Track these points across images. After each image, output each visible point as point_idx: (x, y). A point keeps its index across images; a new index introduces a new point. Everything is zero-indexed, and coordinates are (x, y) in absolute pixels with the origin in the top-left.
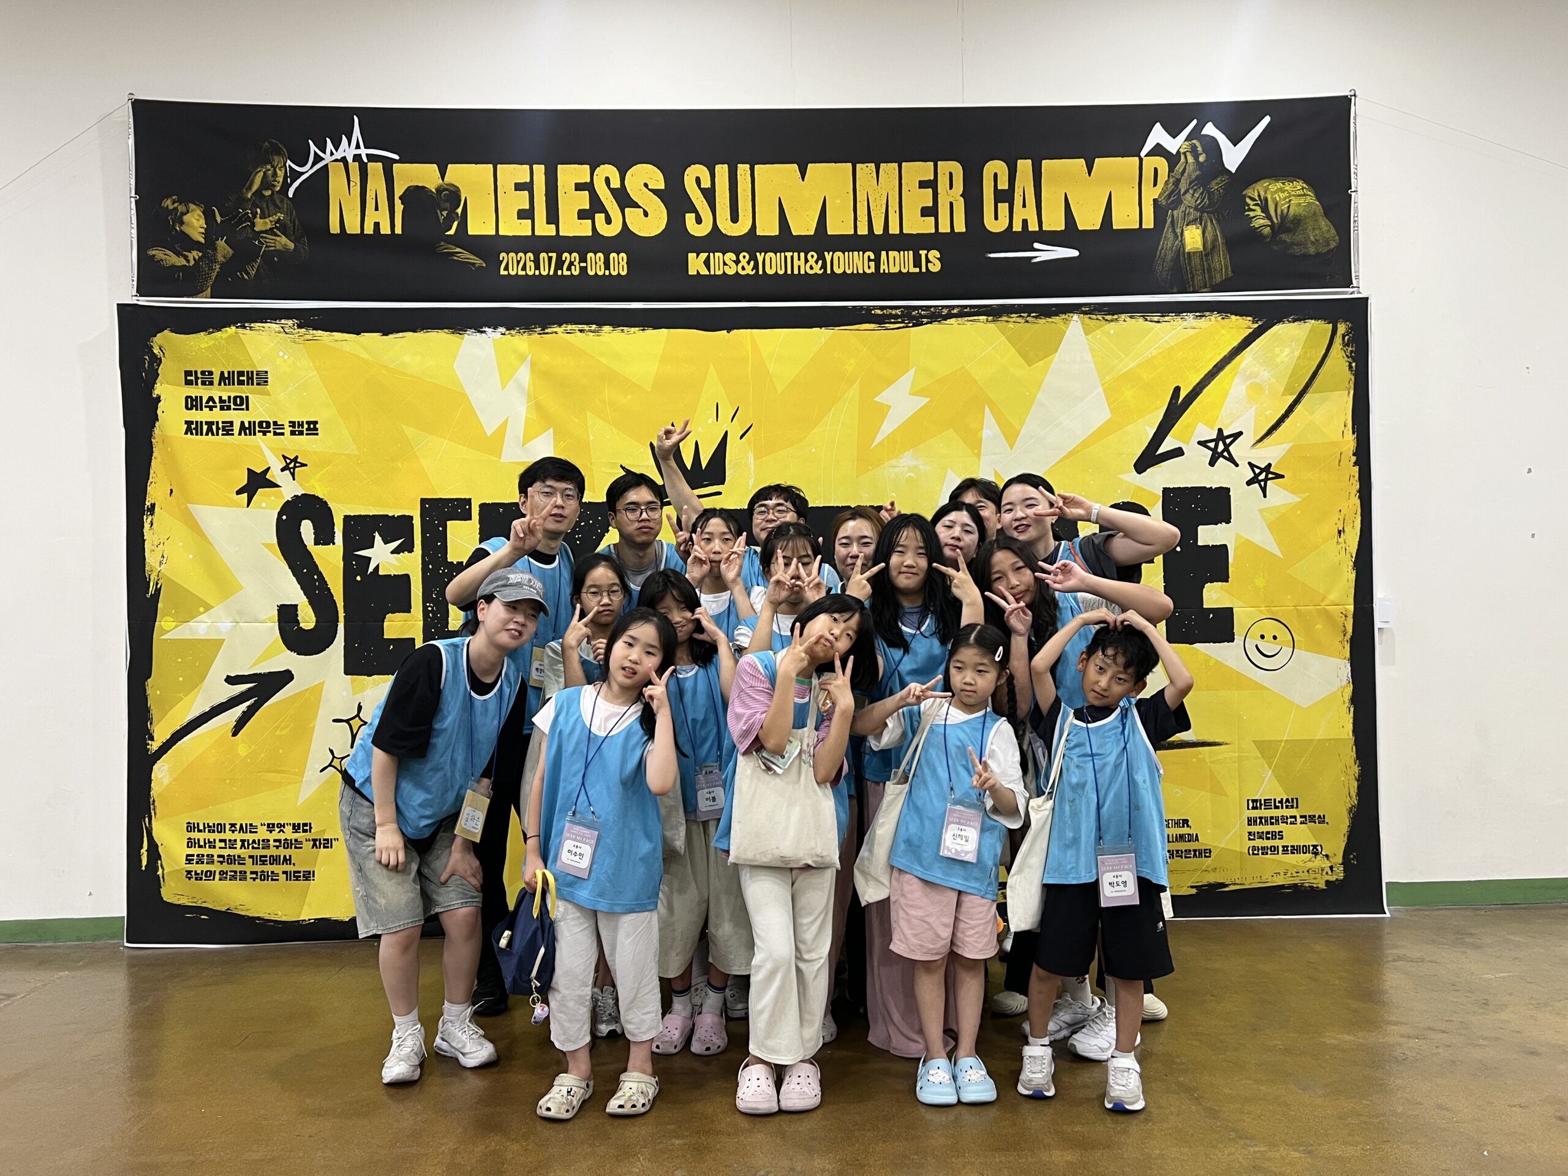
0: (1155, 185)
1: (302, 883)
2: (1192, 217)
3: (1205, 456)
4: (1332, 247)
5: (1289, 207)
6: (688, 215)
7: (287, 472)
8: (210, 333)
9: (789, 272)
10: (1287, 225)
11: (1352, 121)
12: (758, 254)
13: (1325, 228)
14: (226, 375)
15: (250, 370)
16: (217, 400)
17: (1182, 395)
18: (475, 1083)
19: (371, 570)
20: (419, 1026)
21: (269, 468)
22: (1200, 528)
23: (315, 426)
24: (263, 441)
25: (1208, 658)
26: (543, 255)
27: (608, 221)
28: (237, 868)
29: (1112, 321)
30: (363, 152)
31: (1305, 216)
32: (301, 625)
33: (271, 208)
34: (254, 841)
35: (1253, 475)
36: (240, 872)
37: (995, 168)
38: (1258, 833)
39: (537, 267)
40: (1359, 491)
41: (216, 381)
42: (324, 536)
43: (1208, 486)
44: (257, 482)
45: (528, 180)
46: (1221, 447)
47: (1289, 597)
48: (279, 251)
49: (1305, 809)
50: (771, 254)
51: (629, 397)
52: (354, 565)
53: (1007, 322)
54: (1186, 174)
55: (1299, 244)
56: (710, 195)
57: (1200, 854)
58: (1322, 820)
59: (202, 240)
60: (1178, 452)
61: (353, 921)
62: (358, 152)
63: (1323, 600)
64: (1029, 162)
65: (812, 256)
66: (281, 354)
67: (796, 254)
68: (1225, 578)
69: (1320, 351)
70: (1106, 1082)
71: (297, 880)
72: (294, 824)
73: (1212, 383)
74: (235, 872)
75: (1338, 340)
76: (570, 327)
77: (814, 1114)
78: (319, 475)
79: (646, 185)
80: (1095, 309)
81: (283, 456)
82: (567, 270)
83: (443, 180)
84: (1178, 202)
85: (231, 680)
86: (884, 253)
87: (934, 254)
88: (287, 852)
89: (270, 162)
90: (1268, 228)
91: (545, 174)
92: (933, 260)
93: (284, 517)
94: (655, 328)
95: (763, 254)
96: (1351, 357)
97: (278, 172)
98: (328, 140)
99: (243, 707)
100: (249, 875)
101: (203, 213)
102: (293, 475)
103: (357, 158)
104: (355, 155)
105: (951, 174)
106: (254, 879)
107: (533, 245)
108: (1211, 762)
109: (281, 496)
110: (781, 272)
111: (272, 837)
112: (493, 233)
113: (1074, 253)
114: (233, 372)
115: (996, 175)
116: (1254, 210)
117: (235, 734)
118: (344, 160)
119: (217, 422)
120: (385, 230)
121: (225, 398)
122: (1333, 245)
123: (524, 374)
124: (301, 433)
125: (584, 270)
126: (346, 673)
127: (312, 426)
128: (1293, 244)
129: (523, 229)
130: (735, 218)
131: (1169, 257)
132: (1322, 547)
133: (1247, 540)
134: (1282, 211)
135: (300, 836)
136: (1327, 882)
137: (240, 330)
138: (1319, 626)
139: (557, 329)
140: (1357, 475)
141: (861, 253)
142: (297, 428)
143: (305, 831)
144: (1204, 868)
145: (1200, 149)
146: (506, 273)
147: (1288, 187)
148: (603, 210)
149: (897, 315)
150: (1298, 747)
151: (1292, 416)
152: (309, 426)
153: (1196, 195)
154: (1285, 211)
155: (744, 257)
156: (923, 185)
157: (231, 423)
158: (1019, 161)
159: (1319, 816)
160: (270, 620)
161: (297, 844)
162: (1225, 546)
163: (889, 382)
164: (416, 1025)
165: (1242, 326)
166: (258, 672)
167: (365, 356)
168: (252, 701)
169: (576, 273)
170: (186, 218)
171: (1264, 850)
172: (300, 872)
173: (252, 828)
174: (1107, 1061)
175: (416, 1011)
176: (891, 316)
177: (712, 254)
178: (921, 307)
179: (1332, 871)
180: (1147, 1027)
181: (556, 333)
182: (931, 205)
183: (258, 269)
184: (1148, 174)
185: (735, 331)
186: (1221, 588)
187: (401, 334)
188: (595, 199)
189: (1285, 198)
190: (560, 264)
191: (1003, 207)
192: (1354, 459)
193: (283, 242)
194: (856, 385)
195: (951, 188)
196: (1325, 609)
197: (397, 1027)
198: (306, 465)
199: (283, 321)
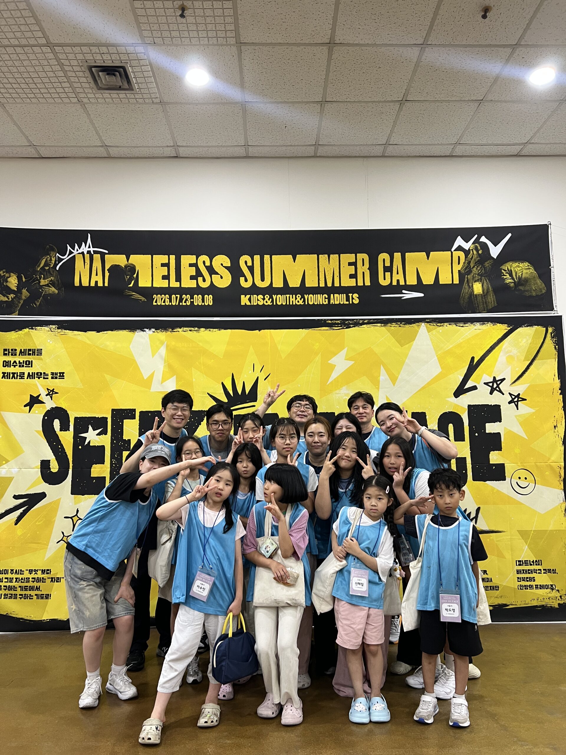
0: (459, 264)
1: (44, 600)
2: (476, 279)
3: (488, 390)
4: (543, 292)
5: (522, 274)
6: (241, 278)
7: (49, 396)
8: (16, 332)
9: (288, 304)
10: (521, 282)
11: (550, 235)
12: (273, 296)
13: (540, 284)
14: (23, 351)
15: (34, 348)
16: (18, 362)
17: (476, 361)
18: (127, 709)
19: (86, 443)
20: (99, 677)
21: (40, 394)
22: (487, 425)
23: (63, 375)
24: (38, 381)
25: (493, 489)
26: (173, 296)
27: (204, 280)
28: (13, 592)
29: (441, 326)
30: (92, 249)
31: (530, 278)
32: (52, 470)
33: (48, 274)
34: (22, 579)
35: (511, 399)
36: (14, 594)
37: (384, 256)
38: (522, 578)
39: (171, 301)
40: (563, 407)
41: (18, 354)
42: (65, 427)
43: (490, 404)
44: (34, 401)
45: (167, 262)
46: (495, 386)
47: (532, 458)
48: (50, 294)
49: (546, 565)
50: (280, 296)
51: (212, 361)
52: (78, 441)
53: (391, 326)
54: (473, 259)
55: (527, 291)
56: (251, 269)
57: (493, 588)
58: (554, 571)
59: (16, 289)
60: (474, 388)
61: (68, 620)
62: (89, 249)
63: (548, 460)
64: (400, 254)
65: (299, 297)
66: (49, 341)
67: (291, 296)
68: (500, 449)
69: (541, 341)
70: (450, 711)
71: (42, 599)
72: (42, 570)
73: (490, 355)
74: (12, 594)
75: (549, 335)
76: (185, 329)
77: (299, 728)
78: (63, 398)
79: (222, 264)
80: (432, 321)
81: (47, 389)
82: (185, 303)
83: (128, 262)
84: (470, 272)
85: (16, 497)
86: (332, 295)
87: (356, 296)
88: (38, 584)
89: (49, 254)
90: (513, 284)
91: (175, 259)
92: (355, 299)
93: (46, 418)
94: (225, 329)
95: (276, 295)
96: (556, 343)
97: (53, 259)
98: (76, 244)
99: (21, 510)
100: (18, 596)
101: (17, 277)
102: (51, 398)
103: (89, 252)
104: (88, 251)
105: (363, 259)
106: (21, 598)
107: (168, 291)
108: (497, 541)
109: (46, 408)
110: (284, 304)
111: (31, 576)
112: (150, 286)
113: (422, 295)
114: (26, 349)
115: (384, 260)
116: (506, 276)
117: (16, 524)
118: (83, 253)
119: (17, 373)
120: (100, 284)
121: (21, 361)
122: (544, 291)
123: (163, 351)
124: (56, 378)
125: (192, 303)
126: (72, 494)
127: (61, 375)
128: (525, 291)
129: (164, 284)
130: (263, 279)
131: (467, 297)
132: (546, 434)
133: (510, 431)
134: (519, 276)
135: (45, 576)
136: (559, 604)
137: (31, 330)
138: (547, 473)
139: (179, 330)
140: (562, 400)
141: (321, 295)
142: (54, 376)
143: (47, 573)
144: (496, 596)
145: (479, 248)
146: (156, 304)
147: (521, 265)
148: (202, 275)
149: (338, 323)
150: (540, 534)
151: (529, 371)
152: (60, 375)
153: (478, 269)
154: (521, 276)
155: (267, 297)
156: (350, 264)
157: (24, 373)
158: (395, 254)
159: (553, 570)
160: (36, 467)
161: (43, 580)
162: (499, 434)
163: (335, 354)
164: (98, 677)
165: (503, 329)
166: (29, 493)
167: (88, 342)
168: (26, 507)
169: (189, 304)
170: (9, 279)
171: (526, 587)
172: (43, 595)
173: (21, 572)
174: (451, 699)
175: (98, 670)
176: (335, 324)
177: (252, 296)
178: (350, 320)
179: (561, 598)
180: (470, 681)
181: (179, 331)
182: (354, 273)
183: (40, 302)
184: (455, 259)
185: (263, 330)
186: (498, 454)
187: (105, 332)
188: (198, 271)
189: (521, 270)
190: (181, 300)
191: (388, 274)
192: (560, 391)
193: (53, 290)
194: (320, 355)
195: (363, 265)
196: (550, 465)
197: (88, 678)
198: (58, 393)
199: (51, 326)
